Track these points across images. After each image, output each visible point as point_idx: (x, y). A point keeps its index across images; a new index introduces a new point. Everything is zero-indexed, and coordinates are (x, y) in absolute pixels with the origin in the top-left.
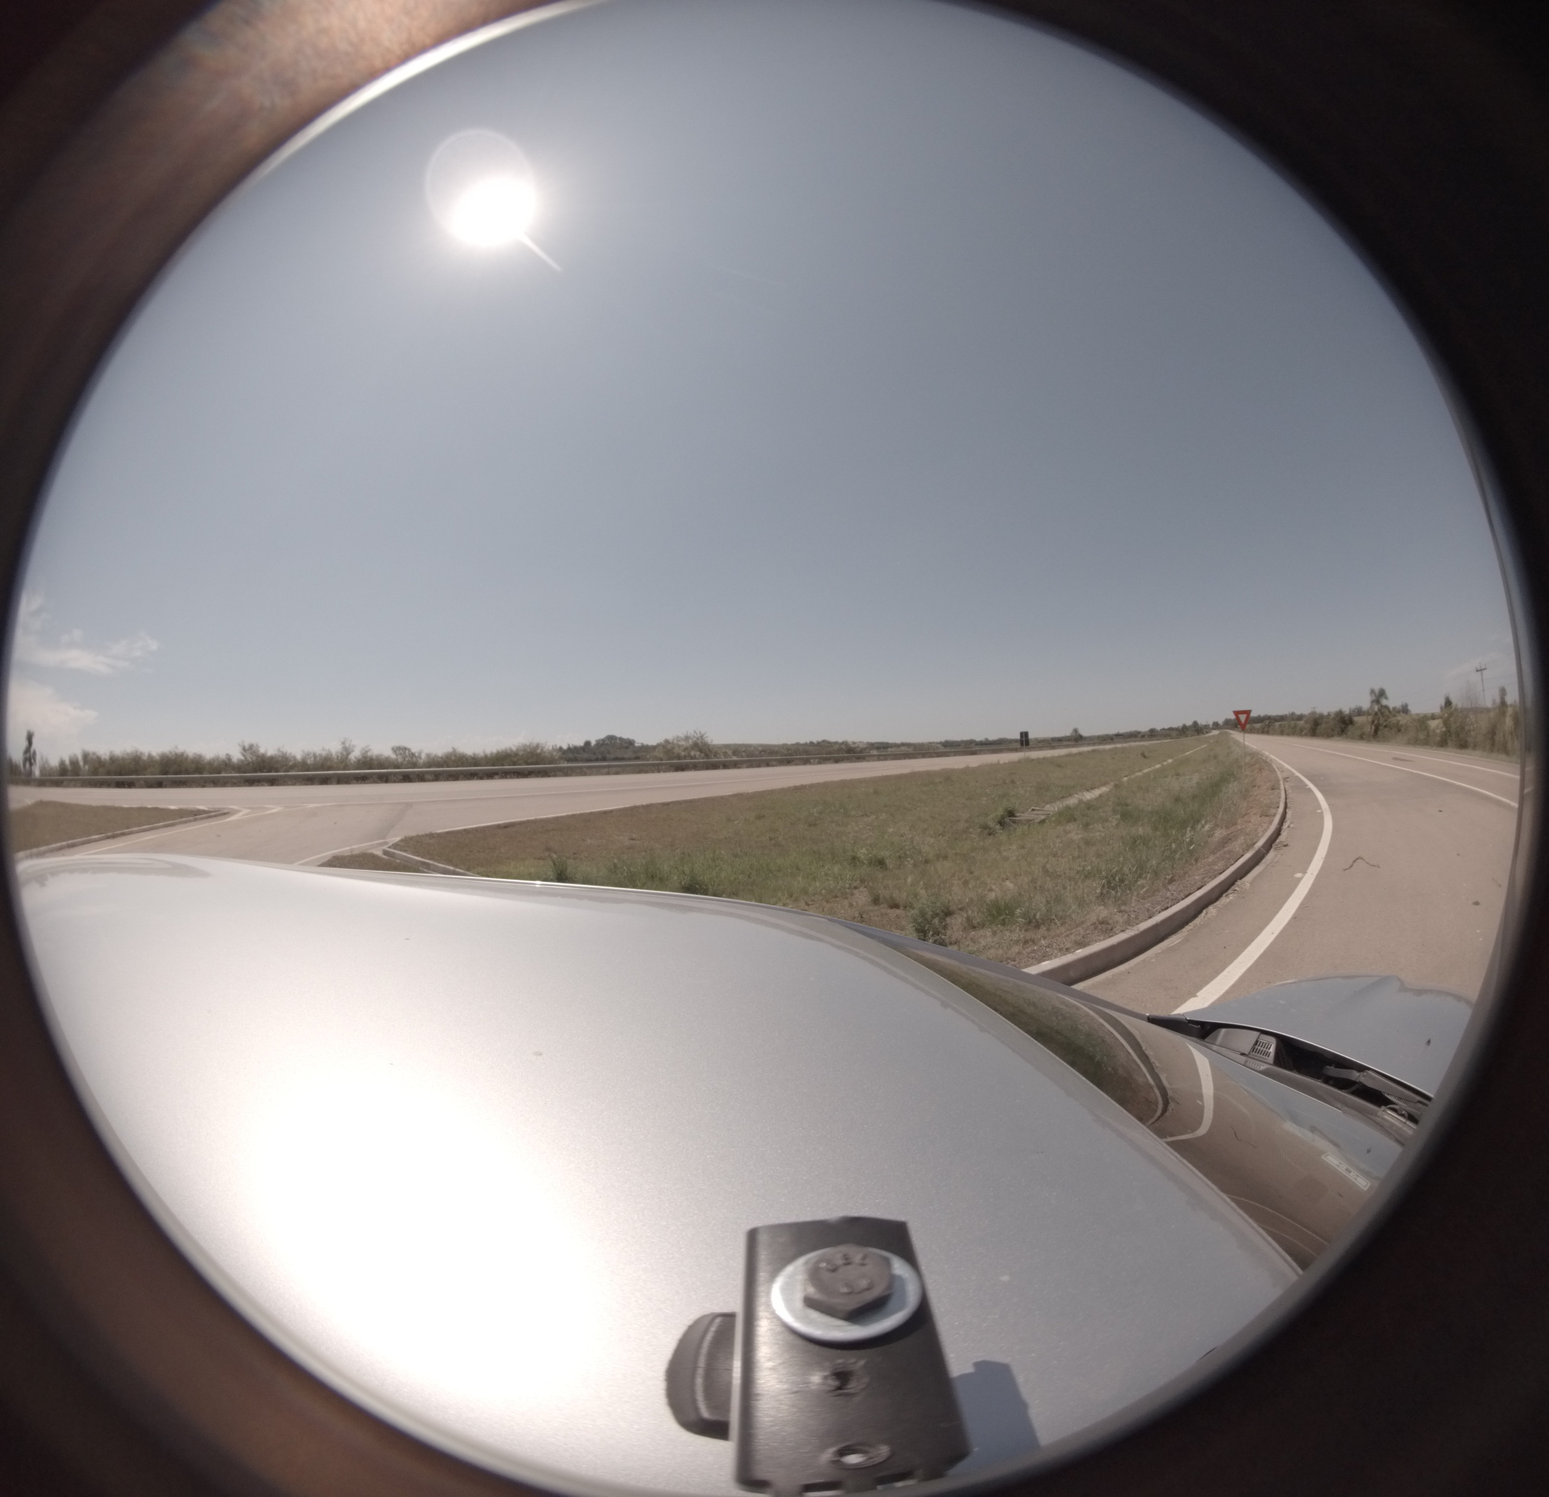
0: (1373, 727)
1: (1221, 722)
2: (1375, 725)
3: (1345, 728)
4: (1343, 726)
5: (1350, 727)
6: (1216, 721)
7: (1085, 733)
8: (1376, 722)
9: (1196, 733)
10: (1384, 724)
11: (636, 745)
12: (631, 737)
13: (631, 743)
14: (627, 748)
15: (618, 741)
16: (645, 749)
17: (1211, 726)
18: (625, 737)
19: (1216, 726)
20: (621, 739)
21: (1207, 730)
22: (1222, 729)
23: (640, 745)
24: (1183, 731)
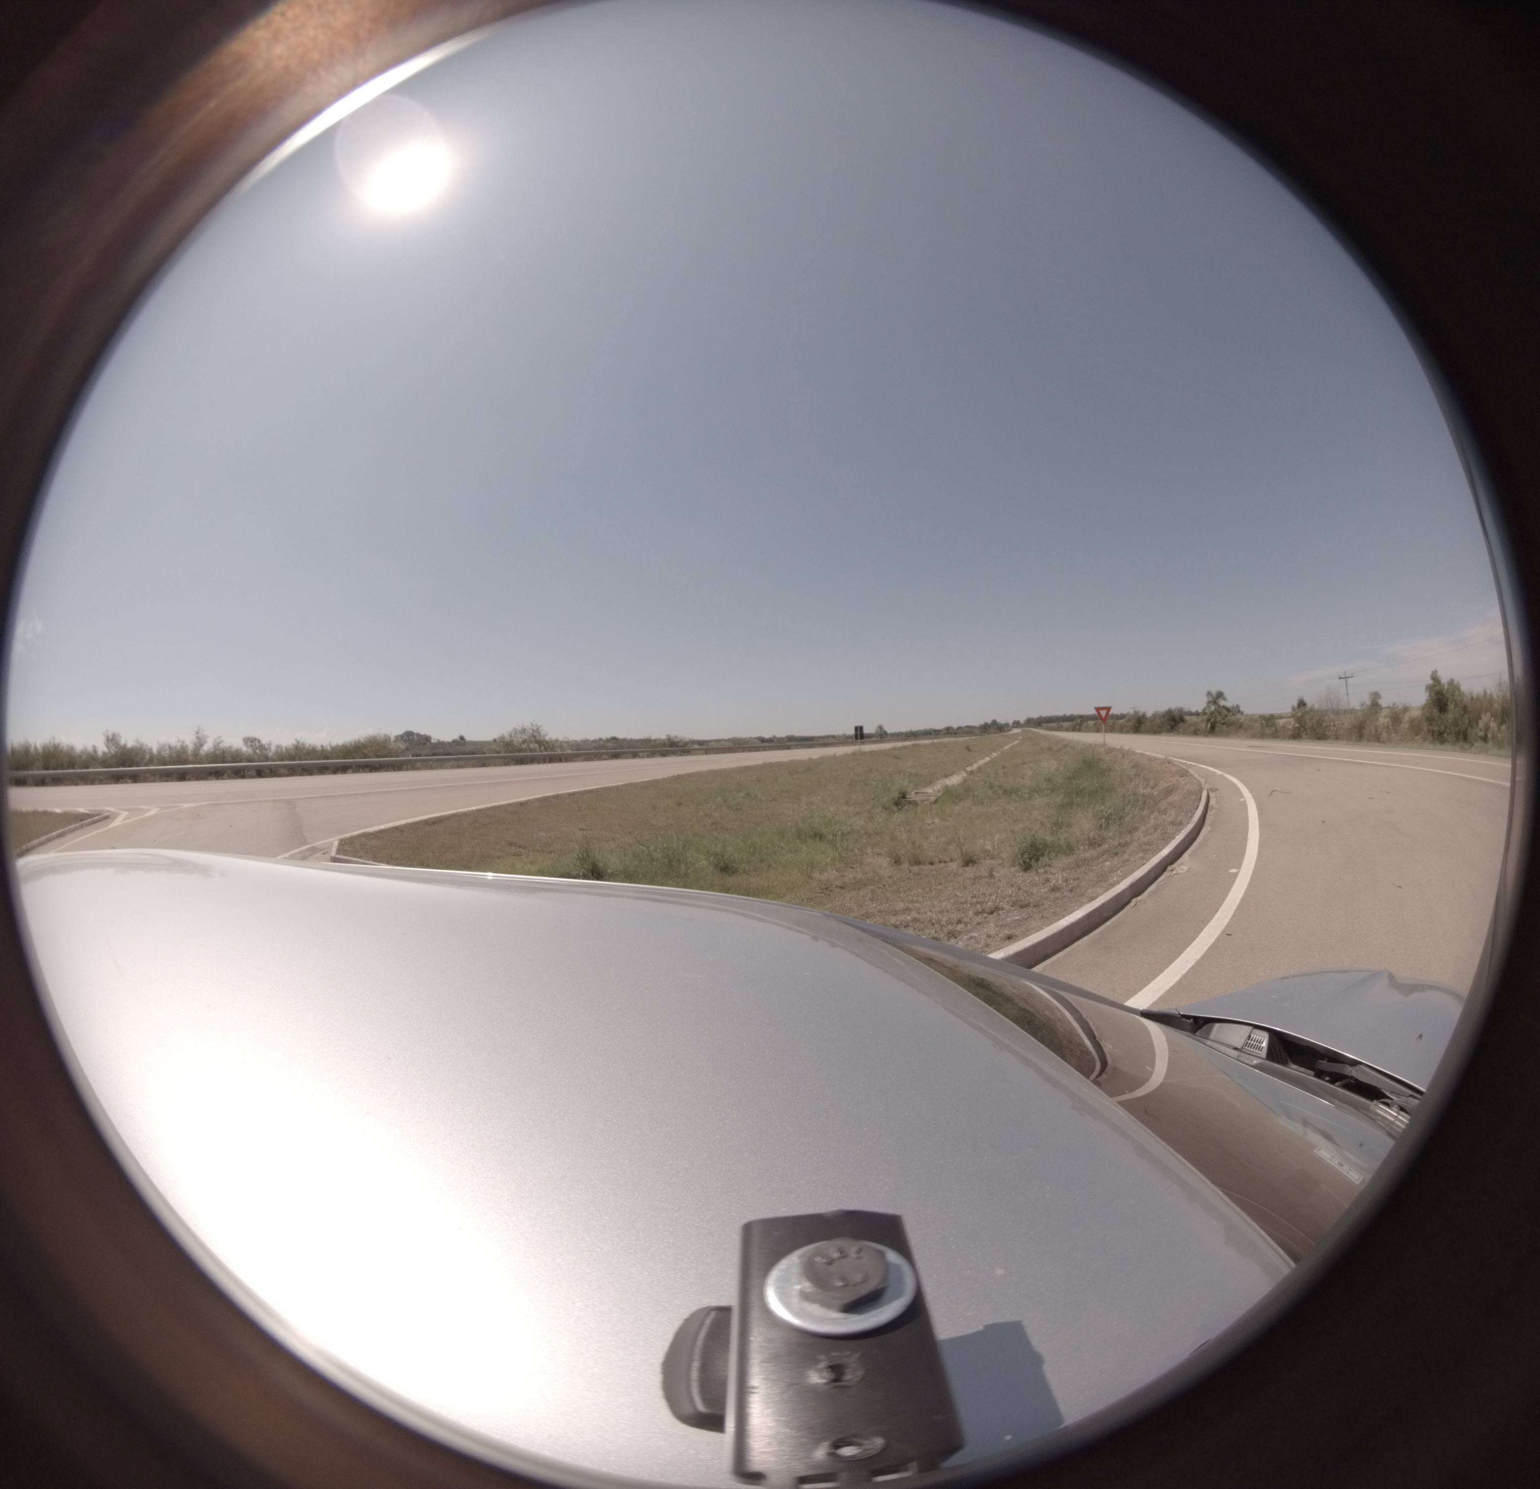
0: (1209, 725)
1: (1022, 721)
2: (1211, 723)
3: (1175, 725)
4: (1173, 723)
5: (1181, 724)
6: (1017, 720)
7: (889, 729)
8: (1212, 720)
9: (999, 731)
10: (1222, 722)
11: (433, 741)
12: (428, 733)
13: (427, 739)
14: (424, 744)
15: (416, 737)
16: (441, 744)
17: (1011, 724)
18: (422, 733)
19: (1017, 724)
20: (418, 735)
21: (1009, 728)
22: (1023, 727)
23: (436, 741)
24: (985, 729)
